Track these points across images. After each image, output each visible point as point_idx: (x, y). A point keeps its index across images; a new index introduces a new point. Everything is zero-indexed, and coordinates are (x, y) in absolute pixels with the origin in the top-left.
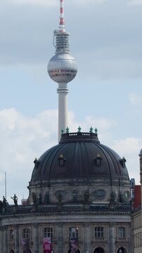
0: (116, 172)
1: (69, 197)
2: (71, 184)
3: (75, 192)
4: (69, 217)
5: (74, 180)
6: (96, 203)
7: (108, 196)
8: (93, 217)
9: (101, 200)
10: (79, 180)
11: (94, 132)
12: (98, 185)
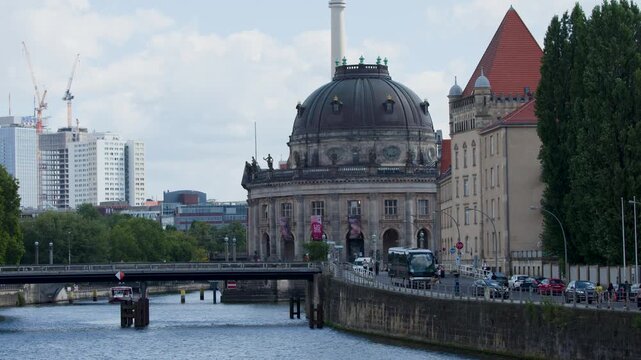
0: (415, 121)
1: (347, 157)
2: (350, 139)
3: (355, 150)
4: (348, 185)
5: (355, 133)
6: (386, 165)
7: (403, 156)
8: (381, 185)
9: (393, 161)
10: (361, 133)
11: (382, 63)
12: (390, 139)
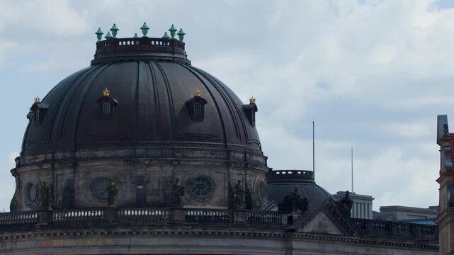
0: (238, 135)
1: (126, 193)
2: (131, 161)
3: (140, 181)
4: (134, 240)
5: (139, 151)
6: (195, 208)
7: (220, 193)
8: (193, 242)
9: (203, 201)
10: (151, 153)
11: (177, 37)
12: (197, 164)
